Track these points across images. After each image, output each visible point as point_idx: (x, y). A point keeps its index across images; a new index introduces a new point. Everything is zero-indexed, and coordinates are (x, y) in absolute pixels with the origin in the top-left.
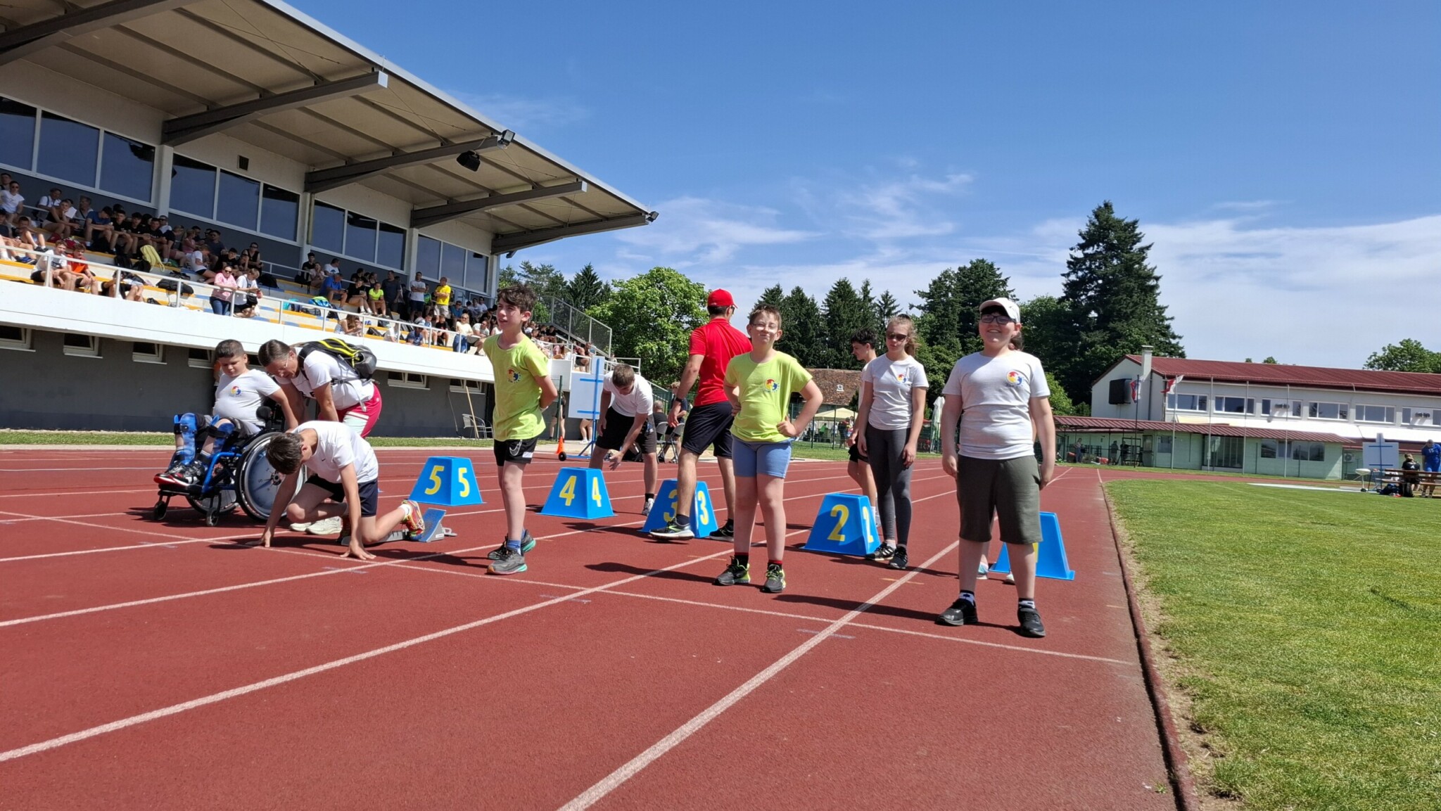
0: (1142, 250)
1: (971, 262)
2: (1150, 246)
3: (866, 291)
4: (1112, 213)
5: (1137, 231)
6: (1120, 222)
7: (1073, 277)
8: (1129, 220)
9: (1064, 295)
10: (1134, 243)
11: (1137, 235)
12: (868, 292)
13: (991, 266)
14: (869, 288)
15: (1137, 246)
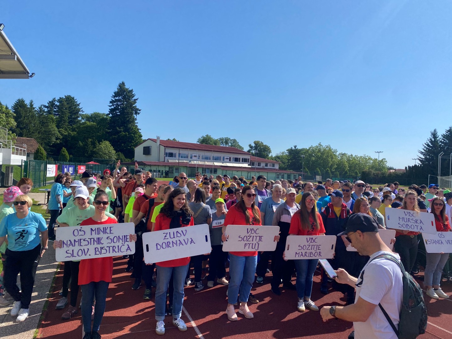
0: (135, 100)
1: (65, 96)
2: (137, 99)
3: (31, 105)
4: (125, 86)
5: (133, 93)
6: (127, 89)
7: (113, 107)
8: (130, 89)
9: (109, 113)
10: (133, 97)
11: (133, 94)
12: (33, 105)
13: (73, 98)
14: (33, 103)
15: (134, 98)
